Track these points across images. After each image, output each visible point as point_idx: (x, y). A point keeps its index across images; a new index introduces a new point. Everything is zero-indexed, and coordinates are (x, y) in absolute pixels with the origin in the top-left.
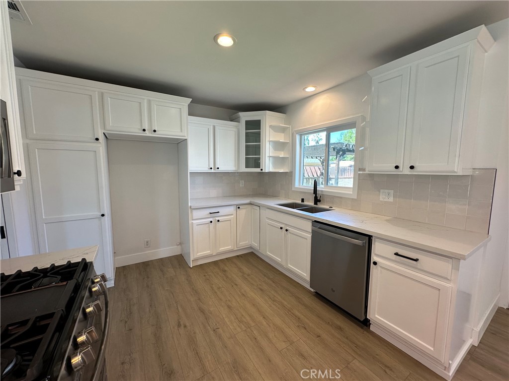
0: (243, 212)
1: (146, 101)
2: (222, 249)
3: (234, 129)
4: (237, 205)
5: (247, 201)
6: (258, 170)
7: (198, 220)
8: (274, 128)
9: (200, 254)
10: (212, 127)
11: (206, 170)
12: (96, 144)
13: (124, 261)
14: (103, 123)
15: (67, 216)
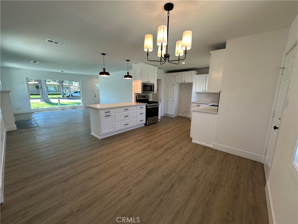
7: (193, 106)
11: (202, 91)
13: (180, 115)
14: (175, 81)
15: (169, 100)
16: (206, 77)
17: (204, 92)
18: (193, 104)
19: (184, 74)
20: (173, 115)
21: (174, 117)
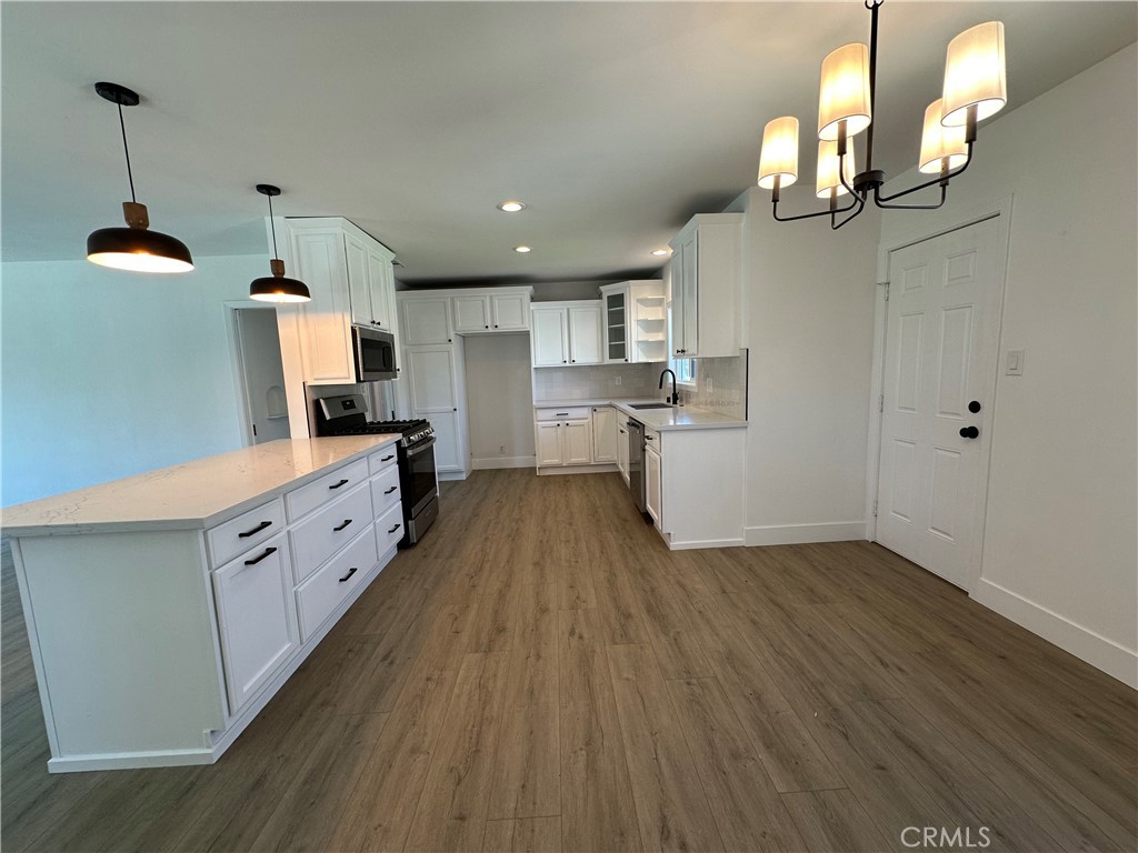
0: (601, 416)
1: (488, 298)
2: (574, 460)
3: (596, 309)
4: (593, 406)
5: (607, 402)
6: (622, 361)
7: (544, 422)
8: (644, 302)
9: (547, 462)
10: (565, 310)
11: (559, 363)
12: (448, 345)
13: (480, 464)
14: (454, 326)
15: (430, 409)
16: (568, 309)
17: (567, 364)
18: (541, 415)
19: (491, 297)
20: (460, 472)
21: (463, 477)
